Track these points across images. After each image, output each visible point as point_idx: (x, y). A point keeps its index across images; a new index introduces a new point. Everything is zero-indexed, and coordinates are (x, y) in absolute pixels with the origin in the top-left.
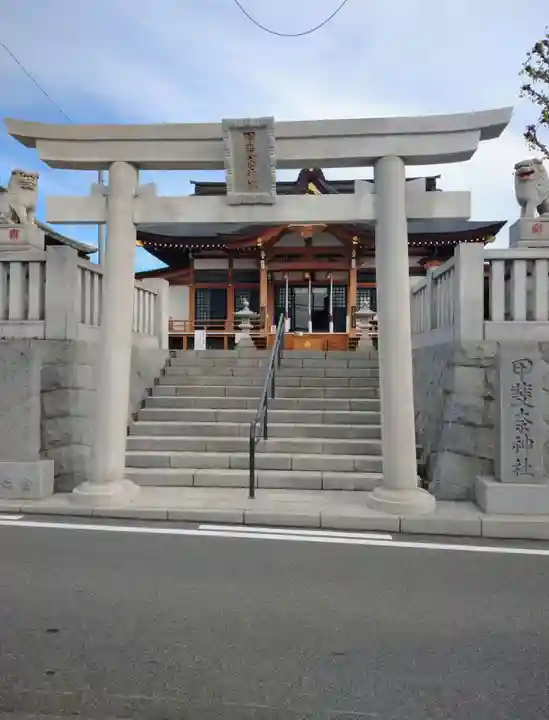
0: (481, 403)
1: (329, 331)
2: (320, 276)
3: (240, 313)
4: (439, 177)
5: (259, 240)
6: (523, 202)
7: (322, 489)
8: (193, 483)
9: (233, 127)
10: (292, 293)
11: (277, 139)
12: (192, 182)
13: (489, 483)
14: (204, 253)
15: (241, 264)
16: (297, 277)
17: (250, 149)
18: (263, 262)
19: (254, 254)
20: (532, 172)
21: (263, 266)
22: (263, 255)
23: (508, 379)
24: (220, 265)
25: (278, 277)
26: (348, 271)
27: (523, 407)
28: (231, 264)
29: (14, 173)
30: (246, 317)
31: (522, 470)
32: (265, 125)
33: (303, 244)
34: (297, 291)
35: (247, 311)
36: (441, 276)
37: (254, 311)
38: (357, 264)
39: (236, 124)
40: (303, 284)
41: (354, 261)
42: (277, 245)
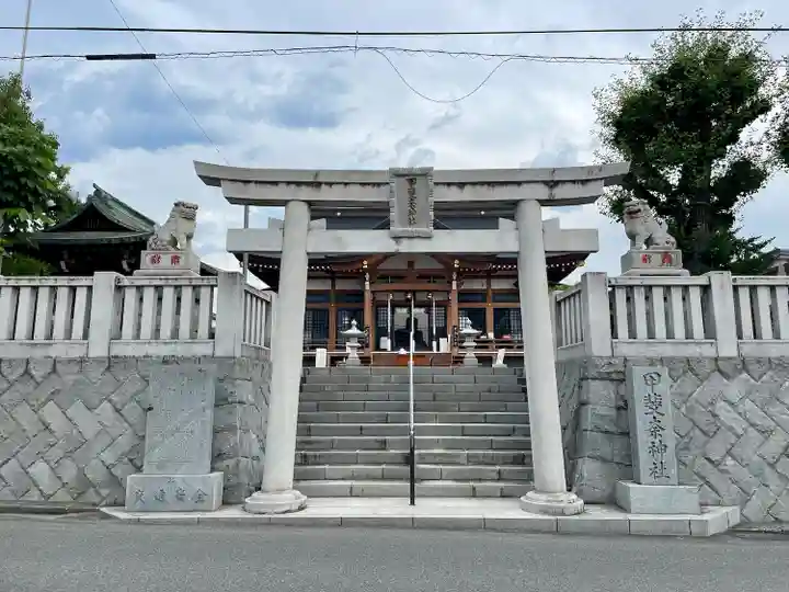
0: (613, 413)
1: (432, 350)
2: (421, 297)
3: (349, 332)
5: (365, 262)
6: (632, 236)
7: (474, 496)
8: (352, 493)
9: (397, 174)
10: (393, 312)
11: (436, 184)
13: (631, 485)
16: (400, 297)
17: (412, 192)
18: (367, 283)
19: (359, 276)
20: (639, 210)
21: (367, 287)
22: (367, 276)
23: (639, 391)
24: (322, 286)
25: (380, 297)
26: (449, 292)
27: (655, 415)
28: (333, 285)
29: (176, 205)
30: (353, 336)
31: (659, 472)
32: (426, 173)
33: (406, 267)
34: (398, 310)
35: (354, 331)
36: (564, 300)
37: (362, 330)
38: (458, 286)
39: (401, 173)
40: (406, 304)
41: (454, 283)
42: (381, 266)
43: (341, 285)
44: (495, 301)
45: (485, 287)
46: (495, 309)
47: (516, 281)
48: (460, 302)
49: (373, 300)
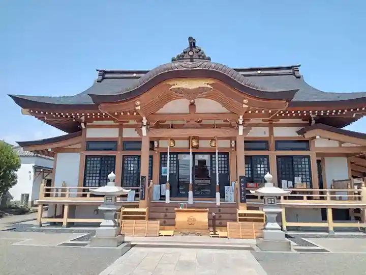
2: (204, 144)
4: (299, 66)
5: (137, 103)
12: (97, 70)
14: (96, 122)
15: (129, 133)
18: (144, 128)
21: (144, 133)
22: (145, 122)
28: (121, 133)
38: (244, 131)
41: (241, 128)
44: (277, 149)
45: (267, 135)
46: (278, 157)
47: (299, 128)
48: (246, 149)
49: (158, 147)
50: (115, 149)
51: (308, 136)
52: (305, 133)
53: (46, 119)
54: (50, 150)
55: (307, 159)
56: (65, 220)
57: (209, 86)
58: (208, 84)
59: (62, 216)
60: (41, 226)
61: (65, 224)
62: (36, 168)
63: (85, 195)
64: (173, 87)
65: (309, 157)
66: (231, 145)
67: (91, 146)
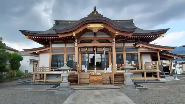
2: (99, 50)
5: (74, 33)
12: (55, 20)
14: (55, 41)
16: (91, 50)
18: (76, 43)
21: (76, 45)
22: (76, 41)
24: (62, 46)
28: (66, 46)
38: (116, 44)
40: (93, 52)
42: (82, 37)
43: (69, 46)
44: (126, 51)
45: (122, 46)
46: (127, 54)
47: (134, 43)
48: (116, 51)
49: (80, 51)
50: (64, 52)
51: (137, 46)
52: (137, 45)
53: (35, 40)
54: (37, 52)
55: (136, 55)
56: (45, 80)
57: (102, 26)
58: (102, 25)
59: (43, 79)
60: (35, 83)
61: (45, 82)
62: (31, 60)
63: (52, 70)
64: (88, 27)
65: (137, 54)
66: (109, 50)
67: (54, 51)
